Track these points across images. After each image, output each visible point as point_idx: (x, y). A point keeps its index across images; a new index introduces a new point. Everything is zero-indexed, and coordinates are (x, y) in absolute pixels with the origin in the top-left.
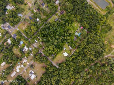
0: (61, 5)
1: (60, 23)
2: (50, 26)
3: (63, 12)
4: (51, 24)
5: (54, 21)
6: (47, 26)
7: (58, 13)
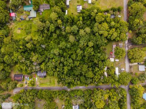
0: (6, 92)
1: (40, 61)
2: (65, 72)
3: (15, 76)
4: (58, 75)
5: (48, 77)
6: (70, 79)
7: (26, 83)
